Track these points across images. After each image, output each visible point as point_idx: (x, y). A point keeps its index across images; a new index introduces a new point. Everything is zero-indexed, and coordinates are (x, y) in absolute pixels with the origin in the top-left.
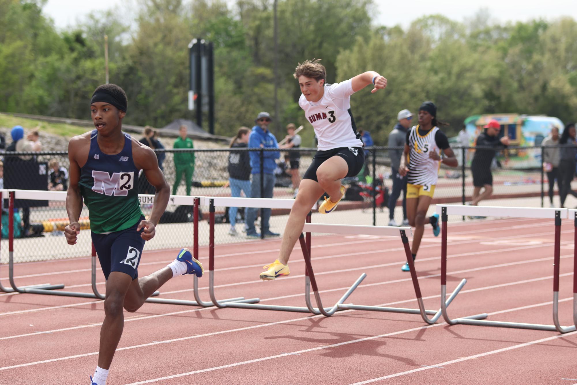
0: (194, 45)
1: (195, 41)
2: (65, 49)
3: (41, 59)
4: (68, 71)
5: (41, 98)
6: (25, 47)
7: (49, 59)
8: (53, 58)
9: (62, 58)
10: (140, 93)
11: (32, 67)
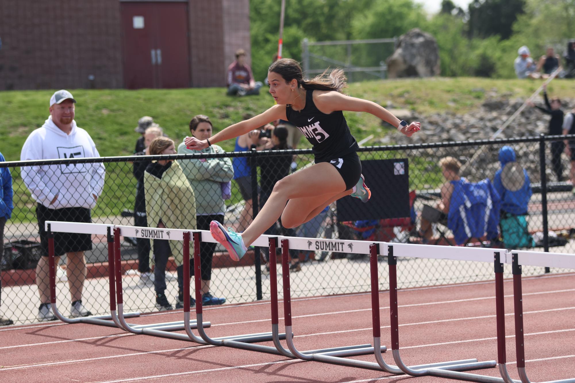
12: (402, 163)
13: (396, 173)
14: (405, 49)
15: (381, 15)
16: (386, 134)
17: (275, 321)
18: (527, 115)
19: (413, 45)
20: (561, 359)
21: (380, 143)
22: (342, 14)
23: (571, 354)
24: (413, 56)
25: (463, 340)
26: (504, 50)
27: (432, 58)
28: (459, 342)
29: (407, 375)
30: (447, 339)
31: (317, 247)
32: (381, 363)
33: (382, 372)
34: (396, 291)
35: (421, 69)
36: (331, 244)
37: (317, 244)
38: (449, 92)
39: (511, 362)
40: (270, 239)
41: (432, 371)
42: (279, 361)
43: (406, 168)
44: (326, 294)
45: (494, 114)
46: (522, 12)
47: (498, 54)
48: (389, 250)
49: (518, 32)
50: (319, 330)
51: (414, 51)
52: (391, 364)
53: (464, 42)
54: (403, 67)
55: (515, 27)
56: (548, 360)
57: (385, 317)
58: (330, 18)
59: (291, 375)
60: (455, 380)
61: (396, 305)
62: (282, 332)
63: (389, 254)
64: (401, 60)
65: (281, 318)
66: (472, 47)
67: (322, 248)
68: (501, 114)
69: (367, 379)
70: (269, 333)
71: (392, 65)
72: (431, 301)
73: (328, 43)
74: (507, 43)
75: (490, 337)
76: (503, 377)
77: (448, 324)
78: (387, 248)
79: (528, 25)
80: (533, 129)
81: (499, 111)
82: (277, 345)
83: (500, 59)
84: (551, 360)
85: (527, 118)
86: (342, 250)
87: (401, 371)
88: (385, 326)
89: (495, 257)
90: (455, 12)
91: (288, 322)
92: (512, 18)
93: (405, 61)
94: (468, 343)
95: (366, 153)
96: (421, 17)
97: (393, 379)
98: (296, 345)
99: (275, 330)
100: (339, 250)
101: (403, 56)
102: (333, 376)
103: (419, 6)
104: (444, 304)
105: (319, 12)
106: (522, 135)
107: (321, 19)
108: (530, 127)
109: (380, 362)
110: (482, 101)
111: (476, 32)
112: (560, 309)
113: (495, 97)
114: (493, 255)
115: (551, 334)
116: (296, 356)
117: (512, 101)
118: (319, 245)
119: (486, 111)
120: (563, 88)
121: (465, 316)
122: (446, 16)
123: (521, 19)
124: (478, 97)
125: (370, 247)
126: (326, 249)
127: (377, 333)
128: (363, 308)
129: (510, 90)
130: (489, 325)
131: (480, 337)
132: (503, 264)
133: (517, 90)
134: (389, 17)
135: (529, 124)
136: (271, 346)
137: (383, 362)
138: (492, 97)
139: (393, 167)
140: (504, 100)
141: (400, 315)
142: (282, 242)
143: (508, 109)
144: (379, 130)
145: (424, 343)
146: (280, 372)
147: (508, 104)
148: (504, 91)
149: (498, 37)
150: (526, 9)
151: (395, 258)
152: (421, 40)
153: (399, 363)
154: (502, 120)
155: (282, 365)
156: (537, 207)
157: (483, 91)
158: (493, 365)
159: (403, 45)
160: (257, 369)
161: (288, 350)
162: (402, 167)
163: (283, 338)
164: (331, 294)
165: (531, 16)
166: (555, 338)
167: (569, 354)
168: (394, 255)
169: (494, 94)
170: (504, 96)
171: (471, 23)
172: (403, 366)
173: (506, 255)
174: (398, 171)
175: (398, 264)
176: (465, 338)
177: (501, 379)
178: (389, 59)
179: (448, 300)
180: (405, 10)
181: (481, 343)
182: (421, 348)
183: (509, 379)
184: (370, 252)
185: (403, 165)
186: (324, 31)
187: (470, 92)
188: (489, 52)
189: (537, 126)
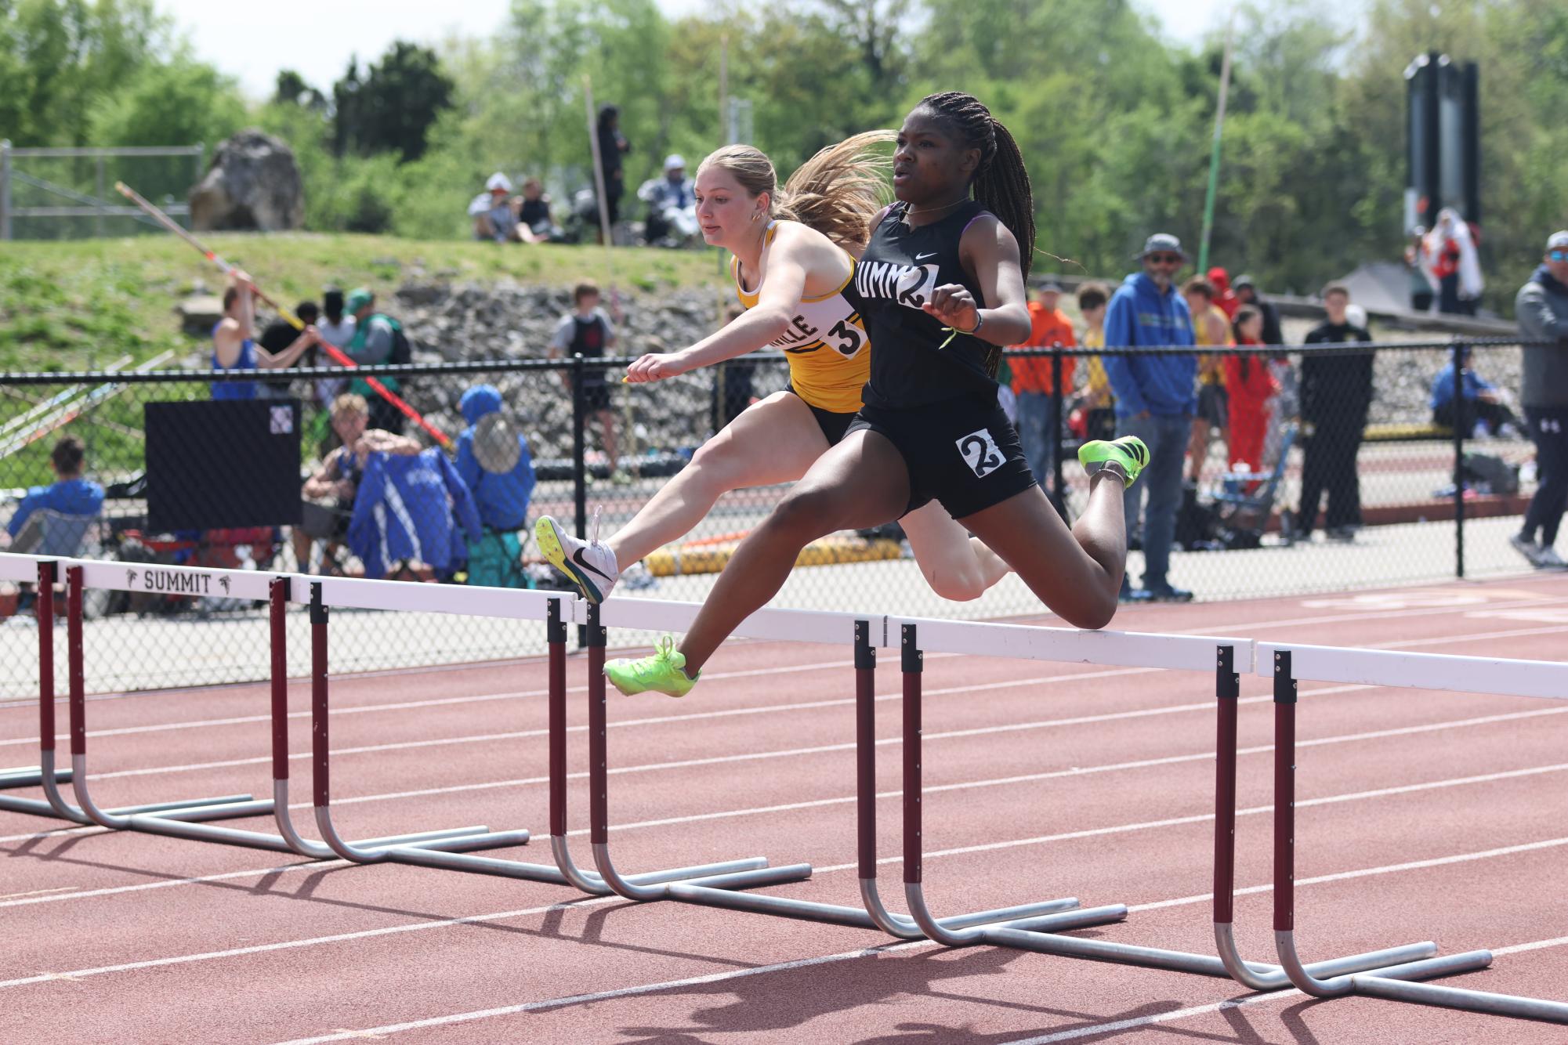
0: (1421, 71)
1: (1422, 61)
2: (1176, 92)
3: (1118, 121)
4: (1181, 145)
5: (1114, 216)
6: (1076, 90)
7: (1134, 118)
8: (1146, 117)
9: (1166, 114)
10: (1360, 196)
11: (1092, 141)
12: (288, 409)
13: (274, 429)
14: (229, 170)
15: (150, 102)
16: (193, 351)
17: (48, 743)
18: (489, 317)
19: (246, 162)
20: (659, 827)
21: (181, 368)
22: (67, 92)
23: (677, 816)
24: (247, 186)
25: (445, 786)
26: (409, 184)
27: (288, 190)
28: (437, 791)
29: (344, 862)
30: (408, 785)
31: (149, 584)
32: (289, 837)
33: (287, 855)
34: (326, 680)
35: (264, 213)
36: (180, 578)
37: (149, 576)
38: (325, 263)
39: (579, 830)
40: (42, 566)
41: (397, 853)
42: (59, 832)
43: (296, 418)
44: (120, 688)
45: (421, 314)
46: (447, 106)
47: (395, 190)
48: (312, 592)
49: (441, 146)
50: (126, 764)
51: (249, 175)
52: (311, 838)
53: (325, 162)
54: (223, 208)
55: (432, 135)
56: (633, 829)
57: (300, 733)
58: (40, 101)
59: (89, 860)
60: (448, 872)
61: (325, 710)
62: (63, 765)
63: (312, 600)
64: (219, 193)
65: (63, 736)
66: (342, 175)
67: (160, 585)
68: (434, 314)
69: (258, 869)
70: (34, 770)
71: (200, 202)
72: (353, 705)
73: (34, 153)
74: (416, 168)
75: (498, 780)
76: (559, 865)
77: (403, 753)
78: (309, 587)
79: (457, 133)
80: (502, 347)
81: (430, 308)
82: (52, 796)
83: (400, 200)
84: (640, 828)
85: (489, 325)
86: (206, 591)
87: (333, 853)
88: (301, 755)
89: (550, 609)
90: (305, 98)
91: (78, 745)
92: (426, 116)
93: (229, 196)
94: (458, 795)
95: (151, 386)
96: (236, 105)
97: (315, 869)
98: (95, 797)
99: (48, 763)
100: (198, 590)
101: (225, 185)
102: (183, 863)
103: (232, 83)
104: (384, 711)
105: (15, 86)
106: (480, 358)
107: (22, 103)
108: (494, 343)
109: (286, 833)
110: (395, 286)
111: (351, 141)
112: (630, 723)
113: (422, 278)
114: (545, 605)
115: (624, 774)
116: (93, 819)
117: (458, 287)
118: (154, 579)
119: (403, 306)
120: (559, 263)
121: (436, 736)
122: (288, 105)
123: (446, 118)
124: (387, 277)
125: (271, 585)
126: (169, 589)
127: (281, 769)
128: (211, 719)
129: (455, 264)
130: (490, 755)
131: (478, 781)
132: (565, 624)
133: (467, 264)
134: (167, 106)
135: (494, 336)
136: (37, 798)
137: (292, 833)
138: (414, 276)
139: (269, 416)
140: (440, 284)
141: (334, 733)
142: (68, 571)
143: (450, 304)
144: (179, 340)
145: (363, 794)
146: (66, 855)
147: (447, 294)
148: (441, 266)
149: (398, 155)
150: (453, 98)
151: (325, 610)
152: (263, 152)
153: (328, 834)
154: (437, 327)
155: (64, 840)
156: (566, 509)
157: (396, 263)
158: (522, 840)
159: (226, 160)
160: (13, 848)
161: (75, 807)
162: (288, 417)
163: (65, 779)
164: (133, 688)
165: (464, 113)
166: (636, 783)
167: (672, 817)
168: (324, 603)
169: (419, 272)
170: (440, 276)
171: (340, 122)
172: (337, 841)
173: (573, 604)
174: (280, 425)
175: (333, 618)
176: (447, 784)
177: (557, 868)
178: (193, 191)
179: (389, 702)
180: (201, 93)
181: (483, 793)
182: (358, 803)
183: (571, 868)
184: (271, 595)
185: (291, 414)
186: (28, 128)
187: (371, 265)
188: (378, 186)
189: (508, 341)
